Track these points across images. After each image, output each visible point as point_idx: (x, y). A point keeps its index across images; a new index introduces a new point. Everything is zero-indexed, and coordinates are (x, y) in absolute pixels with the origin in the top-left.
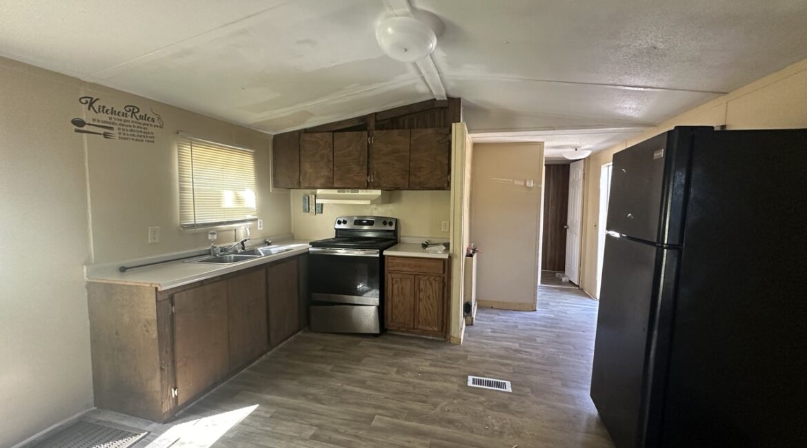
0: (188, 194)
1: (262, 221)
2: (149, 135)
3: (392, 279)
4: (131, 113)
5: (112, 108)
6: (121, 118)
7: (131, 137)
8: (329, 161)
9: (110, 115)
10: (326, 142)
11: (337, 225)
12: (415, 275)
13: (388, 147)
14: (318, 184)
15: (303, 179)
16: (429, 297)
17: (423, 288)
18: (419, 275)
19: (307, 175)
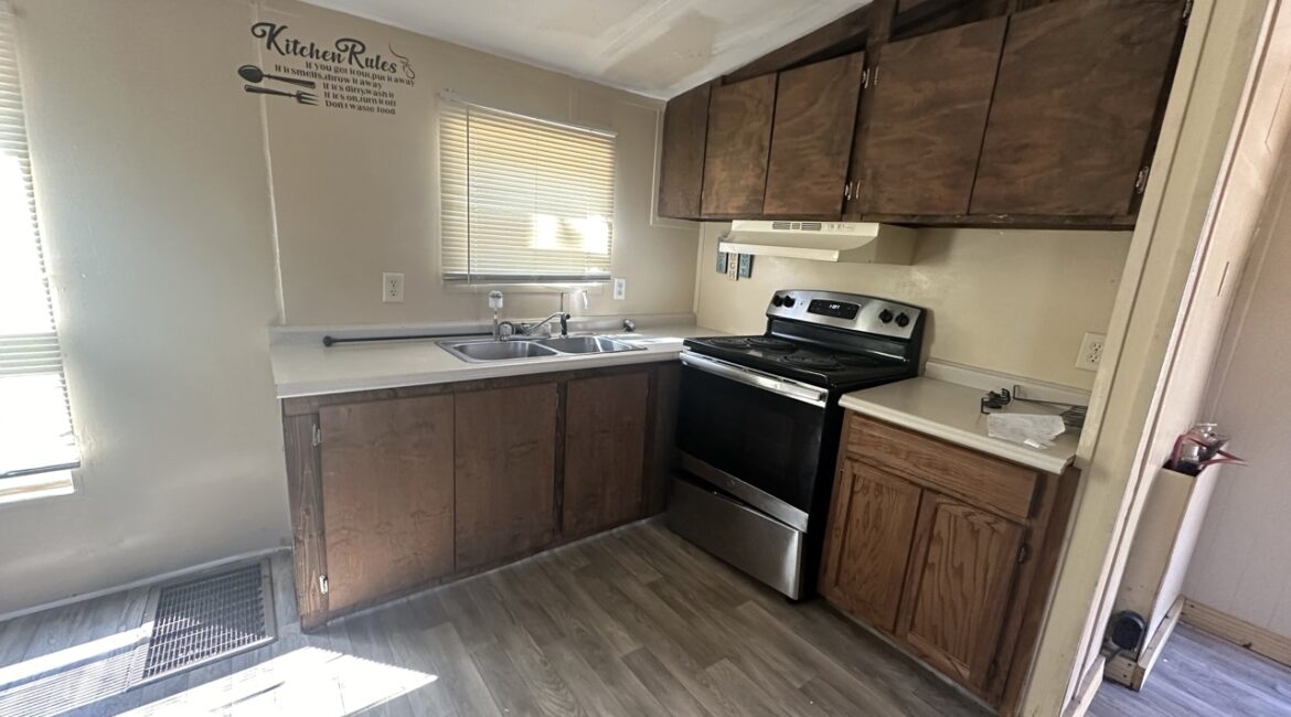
0: (459, 218)
1: (623, 281)
2: (385, 99)
3: (855, 478)
4: (348, 53)
5: (312, 45)
6: (330, 63)
7: (349, 103)
8: (762, 149)
9: (308, 59)
10: (760, 101)
11: (774, 307)
12: (923, 489)
13: (920, 91)
14: (733, 208)
15: (706, 197)
16: (959, 571)
17: (944, 535)
18: (939, 493)
19: (716, 187)
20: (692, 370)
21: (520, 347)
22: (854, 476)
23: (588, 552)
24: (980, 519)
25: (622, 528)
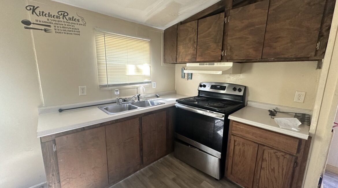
0: (103, 67)
1: (155, 83)
2: (76, 30)
3: (235, 141)
4: (62, 16)
5: (49, 13)
6: (56, 19)
7: (63, 32)
8: (194, 42)
9: (48, 18)
10: (193, 28)
11: (200, 87)
12: (259, 144)
13: (243, 23)
14: (187, 60)
15: (178, 57)
16: (273, 170)
17: (267, 159)
18: (264, 145)
19: (181, 54)
20: (179, 109)
21: (125, 106)
22: (235, 140)
23: (151, 169)
24: (279, 154)
25: (161, 159)
